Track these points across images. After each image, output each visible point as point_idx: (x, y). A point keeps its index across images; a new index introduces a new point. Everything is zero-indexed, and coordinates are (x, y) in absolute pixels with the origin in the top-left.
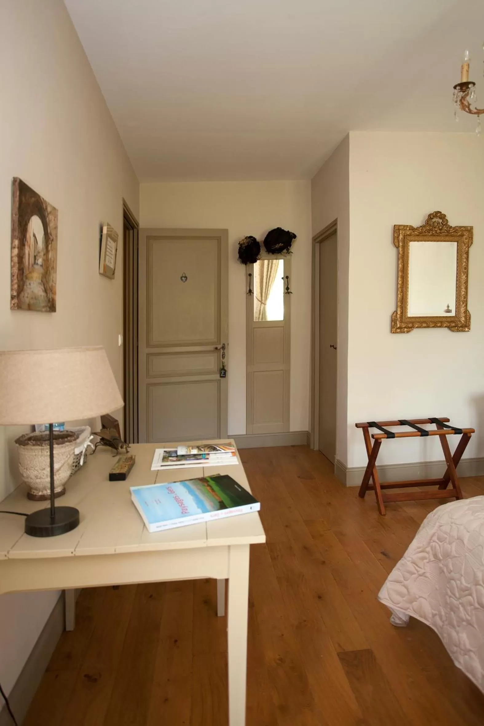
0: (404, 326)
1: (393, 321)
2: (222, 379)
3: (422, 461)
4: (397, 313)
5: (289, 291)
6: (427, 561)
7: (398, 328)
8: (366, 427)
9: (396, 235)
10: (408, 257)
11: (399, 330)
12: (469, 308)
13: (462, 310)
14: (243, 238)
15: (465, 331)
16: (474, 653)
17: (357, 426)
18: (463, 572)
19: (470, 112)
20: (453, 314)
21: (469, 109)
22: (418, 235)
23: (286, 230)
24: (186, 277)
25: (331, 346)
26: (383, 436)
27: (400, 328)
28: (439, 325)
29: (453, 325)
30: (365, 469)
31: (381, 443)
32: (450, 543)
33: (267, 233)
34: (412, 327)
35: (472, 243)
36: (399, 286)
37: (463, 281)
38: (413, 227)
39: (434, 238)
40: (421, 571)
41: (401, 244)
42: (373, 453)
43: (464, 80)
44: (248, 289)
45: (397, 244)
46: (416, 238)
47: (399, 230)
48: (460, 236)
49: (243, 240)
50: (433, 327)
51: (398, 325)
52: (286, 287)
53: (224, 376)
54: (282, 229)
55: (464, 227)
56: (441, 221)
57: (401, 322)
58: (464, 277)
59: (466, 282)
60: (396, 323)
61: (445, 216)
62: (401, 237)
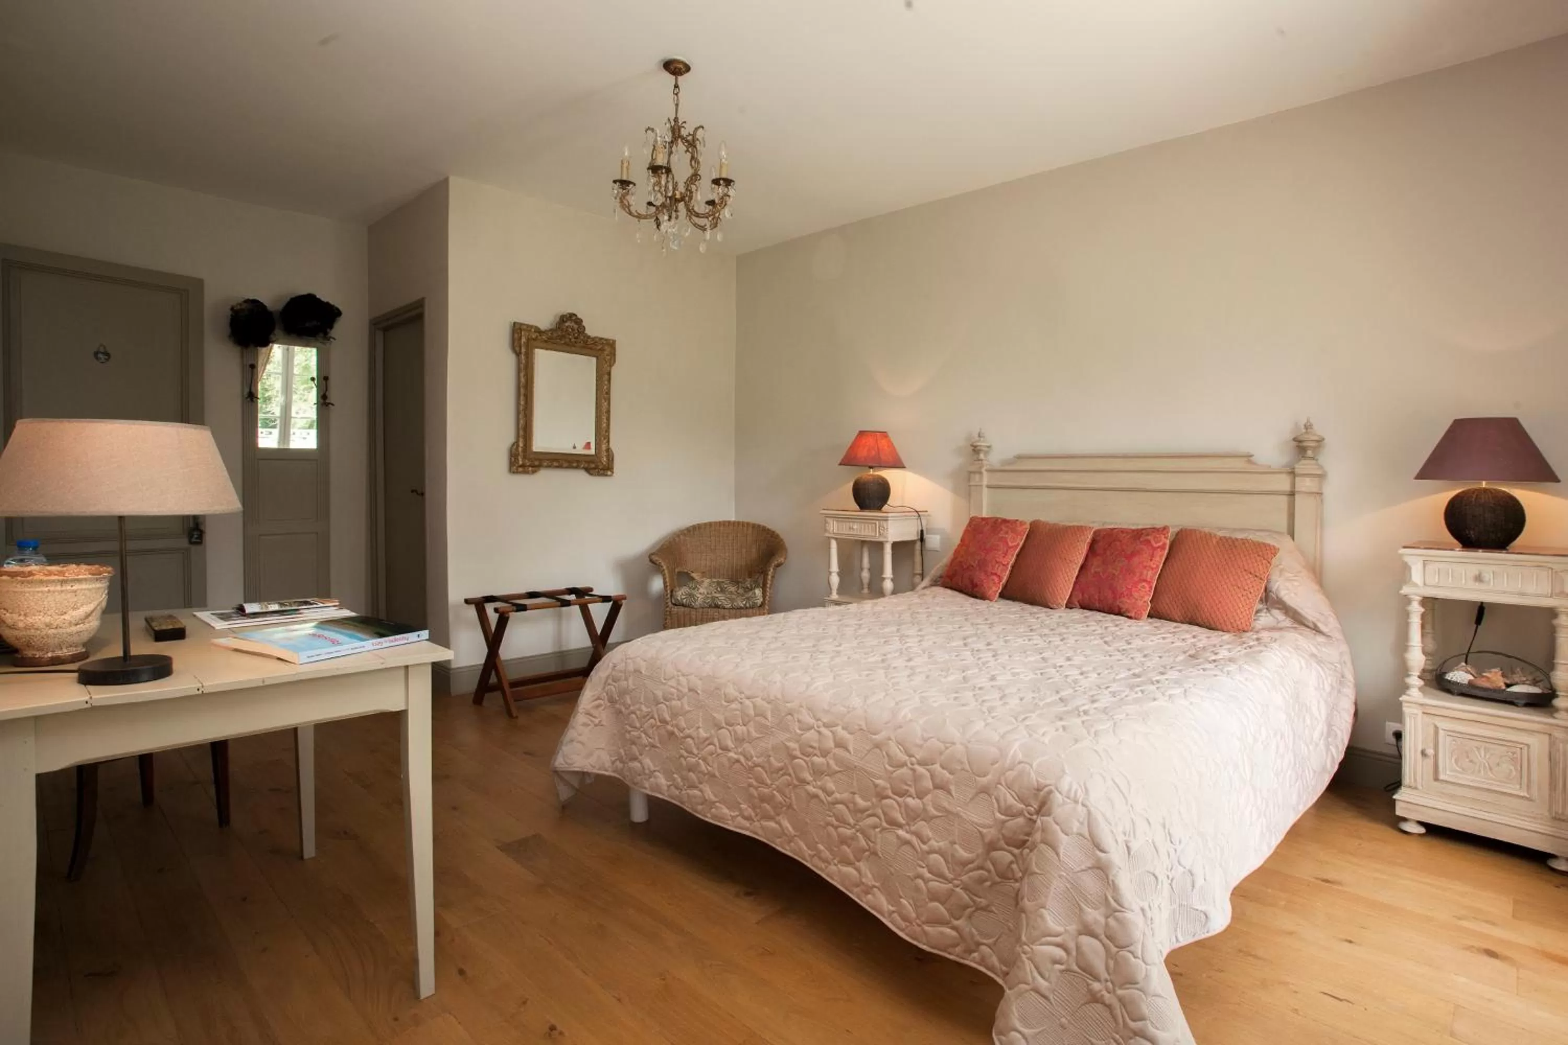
0: (528, 464)
1: (513, 456)
2: (193, 548)
3: (557, 650)
4: (518, 446)
5: (327, 401)
6: (603, 708)
7: (521, 466)
8: (479, 604)
9: (516, 336)
10: (532, 369)
11: (520, 469)
12: (611, 445)
13: (604, 447)
14: (242, 300)
15: (607, 475)
16: (658, 771)
17: (467, 601)
18: (642, 700)
19: (630, 213)
20: (592, 451)
21: (629, 210)
22: (546, 341)
23: (324, 299)
24: (107, 354)
25: (412, 491)
26: (511, 609)
27: (523, 466)
28: (575, 465)
29: (593, 466)
30: (482, 667)
31: (508, 618)
32: (626, 679)
33: (288, 299)
34: (539, 466)
35: (615, 361)
36: (521, 408)
37: (604, 409)
38: (539, 329)
39: (568, 348)
40: (597, 721)
41: (523, 350)
42: (494, 640)
43: (625, 178)
44: (247, 390)
45: (517, 349)
46: (545, 345)
47: (521, 330)
48: (600, 349)
49: (240, 305)
50: (567, 468)
51: (521, 463)
52: (322, 393)
53: (198, 541)
54: (318, 297)
55: (606, 340)
56: (576, 326)
57: (524, 457)
58: (606, 404)
59: (608, 412)
60: (516, 459)
61: (581, 321)
62: (523, 340)
